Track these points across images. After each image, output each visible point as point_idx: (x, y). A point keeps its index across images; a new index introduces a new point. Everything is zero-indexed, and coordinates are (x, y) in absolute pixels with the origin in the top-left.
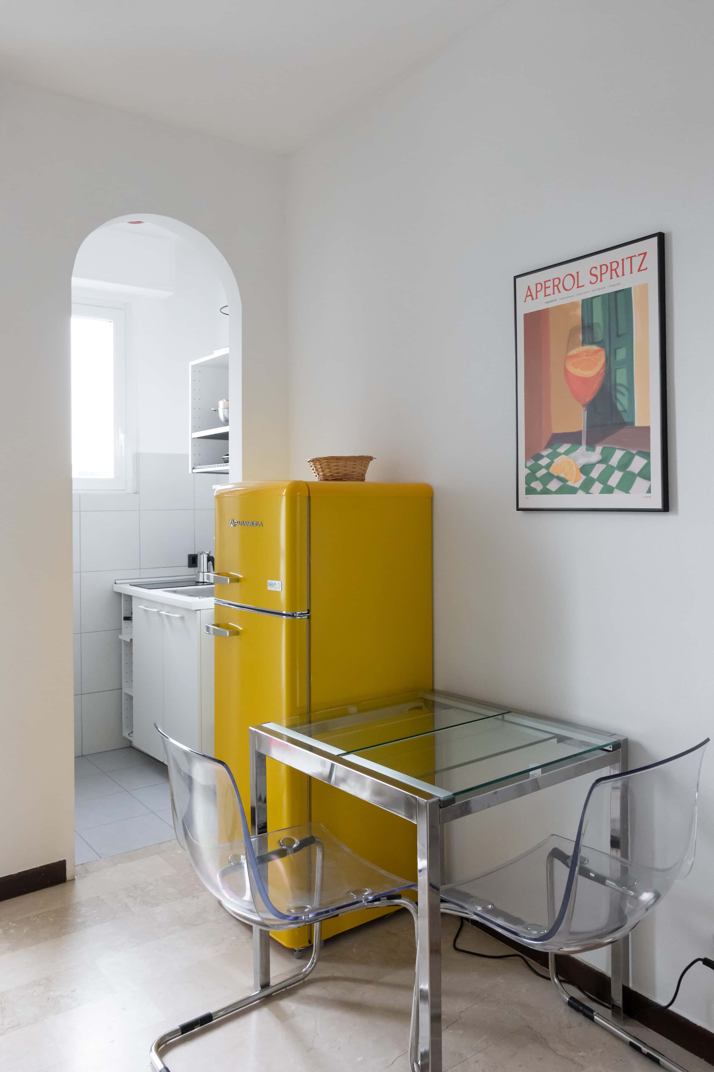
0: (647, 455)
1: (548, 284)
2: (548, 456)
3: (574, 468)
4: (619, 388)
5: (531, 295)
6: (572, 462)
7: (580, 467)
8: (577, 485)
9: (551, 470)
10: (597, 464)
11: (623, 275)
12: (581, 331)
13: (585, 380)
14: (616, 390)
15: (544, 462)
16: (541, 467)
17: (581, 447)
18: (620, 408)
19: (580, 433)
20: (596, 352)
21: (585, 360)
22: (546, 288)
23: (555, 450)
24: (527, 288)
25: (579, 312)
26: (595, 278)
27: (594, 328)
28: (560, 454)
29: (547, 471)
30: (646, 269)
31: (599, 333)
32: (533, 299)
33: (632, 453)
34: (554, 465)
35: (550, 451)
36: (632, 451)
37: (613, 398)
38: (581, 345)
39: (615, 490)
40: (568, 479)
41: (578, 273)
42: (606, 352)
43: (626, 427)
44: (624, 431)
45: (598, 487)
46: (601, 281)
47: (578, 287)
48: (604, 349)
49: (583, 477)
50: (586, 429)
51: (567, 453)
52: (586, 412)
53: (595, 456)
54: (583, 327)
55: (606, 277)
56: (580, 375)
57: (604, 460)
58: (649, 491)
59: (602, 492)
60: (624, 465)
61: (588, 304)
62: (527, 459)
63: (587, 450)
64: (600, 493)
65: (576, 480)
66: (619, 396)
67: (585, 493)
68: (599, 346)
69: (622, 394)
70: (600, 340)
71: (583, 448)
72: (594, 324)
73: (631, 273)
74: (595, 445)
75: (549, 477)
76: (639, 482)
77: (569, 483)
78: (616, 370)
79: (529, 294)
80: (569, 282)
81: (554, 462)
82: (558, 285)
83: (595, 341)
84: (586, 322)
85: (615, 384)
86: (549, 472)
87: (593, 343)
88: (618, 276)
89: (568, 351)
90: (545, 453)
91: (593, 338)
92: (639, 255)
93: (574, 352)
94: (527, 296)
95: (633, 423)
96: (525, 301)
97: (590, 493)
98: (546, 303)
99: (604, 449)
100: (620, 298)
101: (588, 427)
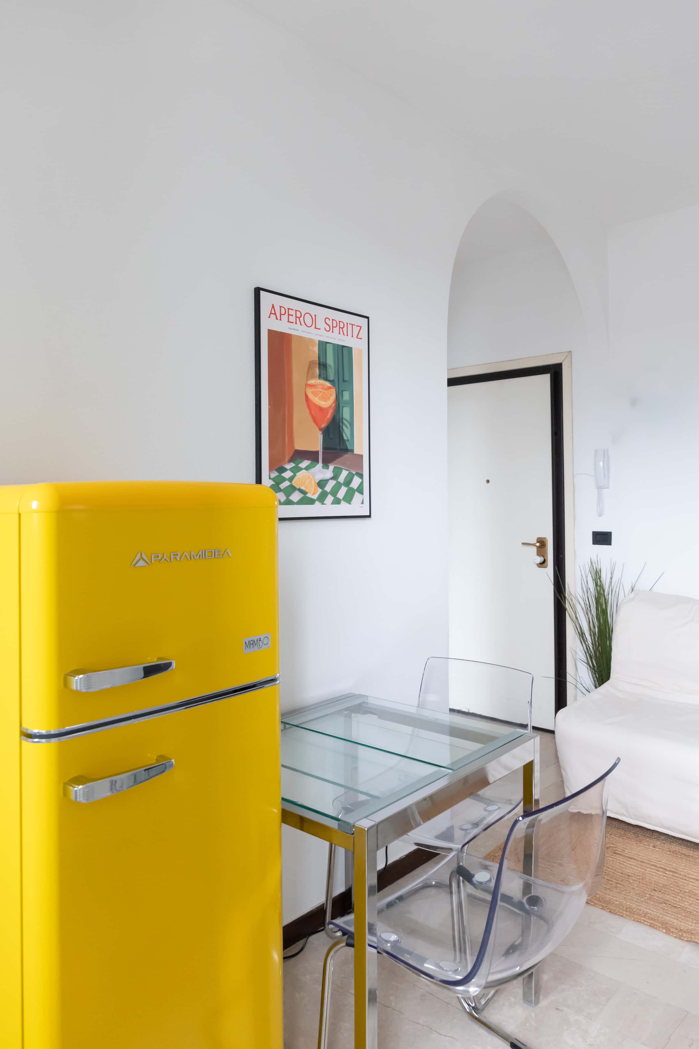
0: (361, 476)
1: (291, 312)
2: (291, 470)
3: (313, 482)
4: (344, 421)
5: (275, 314)
6: (311, 477)
7: (317, 481)
8: (315, 497)
9: (293, 483)
10: (330, 480)
11: (347, 335)
12: (318, 366)
13: (321, 409)
14: (343, 423)
15: (287, 474)
16: (284, 479)
17: (318, 465)
18: (345, 438)
19: (317, 452)
20: (329, 388)
21: (321, 392)
22: (289, 315)
23: (297, 464)
24: (272, 306)
25: (316, 349)
26: (328, 329)
27: (328, 367)
28: (301, 469)
29: (290, 484)
30: (361, 339)
31: (331, 374)
32: (277, 319)
33: (352, 473)
34: (296, 479)
35: (292, 465)
36: (352, 472)
37: (341, 428)
38: (318, 378)
39: (342, 502)
40: (307, 492)
41: (315, 316)
42: (336, 390)
43: (349, 453)
44: (347, 456)
45: (330, 499)
46: (333, 332)
47: (315, 328)
48: (335, 388)
49: (320, 491)
50: (322, 450)
51: (307, 468)
52: (322, 436)
53: (328, 473)
54: (319, 364)
55: (336, 330)
56: (317, 403)
57: (335, 477)
58: (362, 503)
59: (333, 503)
60: (348, 482)
61: (323, 345)
62: (271, 469)
63: (323, 468)
64: (332, 504)
65: (314, 494)
66: (344, 427)
67: (321, 504)
68: (332, 384)
69: (347, 427)
70: (332, 379)
71: (320, 465)
72: (327, 365)
73: (352, 336)
74: (329, 465)
75: (292, 489)
76: (357, 495)
77: (309, 495)
78: (343, 407)
79: (273, 312)
80: (308, 320)
81: (296, 475)
82: (299, 318)
83: (328, 379)
84: (322, 360)
85: (342, 418)
86: (291, 484)
87: (326, 379)
88: (344, 335)
89: (307, 380)
90: (288, 466)
91: (327, 376)
92: (357, 326)
93: (312, 382)
94: (271, 313)
95: (352, 451)
96: (269, 317)
97: (325, 504)
98: (289, 328)
99: (335, 468)
100: (345, 350)
101: (324, 448)
